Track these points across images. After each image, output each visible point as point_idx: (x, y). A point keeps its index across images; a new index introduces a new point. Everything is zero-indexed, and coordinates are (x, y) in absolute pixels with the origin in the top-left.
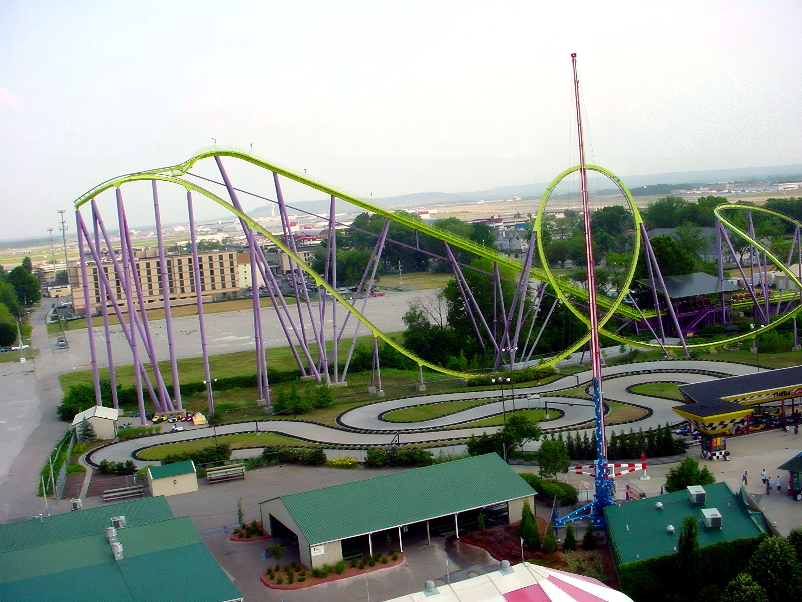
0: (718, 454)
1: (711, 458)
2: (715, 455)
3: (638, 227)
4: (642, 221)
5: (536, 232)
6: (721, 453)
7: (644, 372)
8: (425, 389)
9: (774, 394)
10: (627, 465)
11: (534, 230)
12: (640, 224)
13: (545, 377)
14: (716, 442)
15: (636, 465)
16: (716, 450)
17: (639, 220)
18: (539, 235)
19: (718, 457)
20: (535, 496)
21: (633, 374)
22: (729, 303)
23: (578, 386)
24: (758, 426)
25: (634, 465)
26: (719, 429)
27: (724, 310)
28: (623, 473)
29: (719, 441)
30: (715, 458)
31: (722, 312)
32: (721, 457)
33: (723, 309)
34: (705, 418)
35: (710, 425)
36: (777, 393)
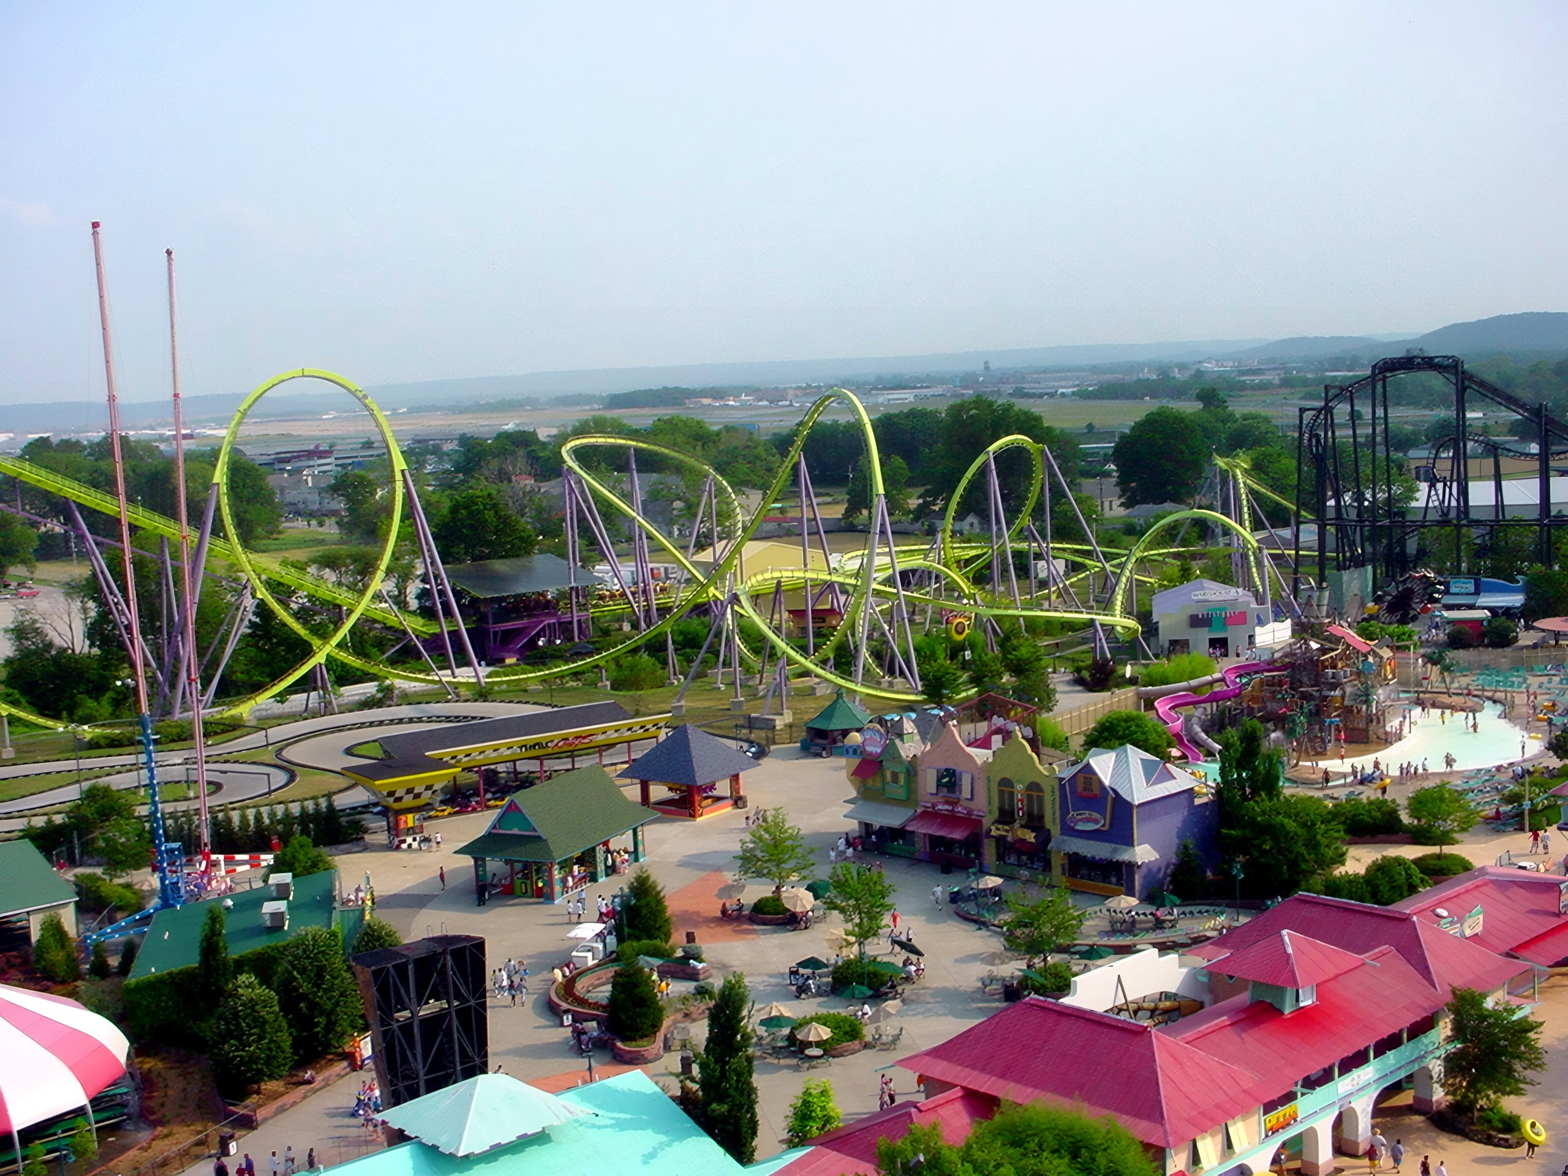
0: (409, 840)
1: (398, 847)
2: (404, 841)
3: (398, 476)
4: (405, 467)
5: (218, 484)
6: (415, 840)
7: (392, 722)
8: (12, 755)
9: (521, 748)
10: (246, 857)
11: (215, 481)
12: (403, 471)
13: (223, 732)
14: (406, 822)
15: (263, 857)
16: (408, 835)
17: (399, 463)
18: (224, 489)
19: (410, 846)
20: (76, 902)
21: (371, 724)
22: (583, 607)
23: (267, 745)
24: (503, 800)
25: (259, 858)
26: (408, 801)
27: (575, 620)
28: (239, 869)
29: (410, 820)
30: (404, 846)
31: (571, 623)
32: (415, 845)
33: (572, 617)
34: (377, 783)
35: (391, 794)
36: (525, 746)
